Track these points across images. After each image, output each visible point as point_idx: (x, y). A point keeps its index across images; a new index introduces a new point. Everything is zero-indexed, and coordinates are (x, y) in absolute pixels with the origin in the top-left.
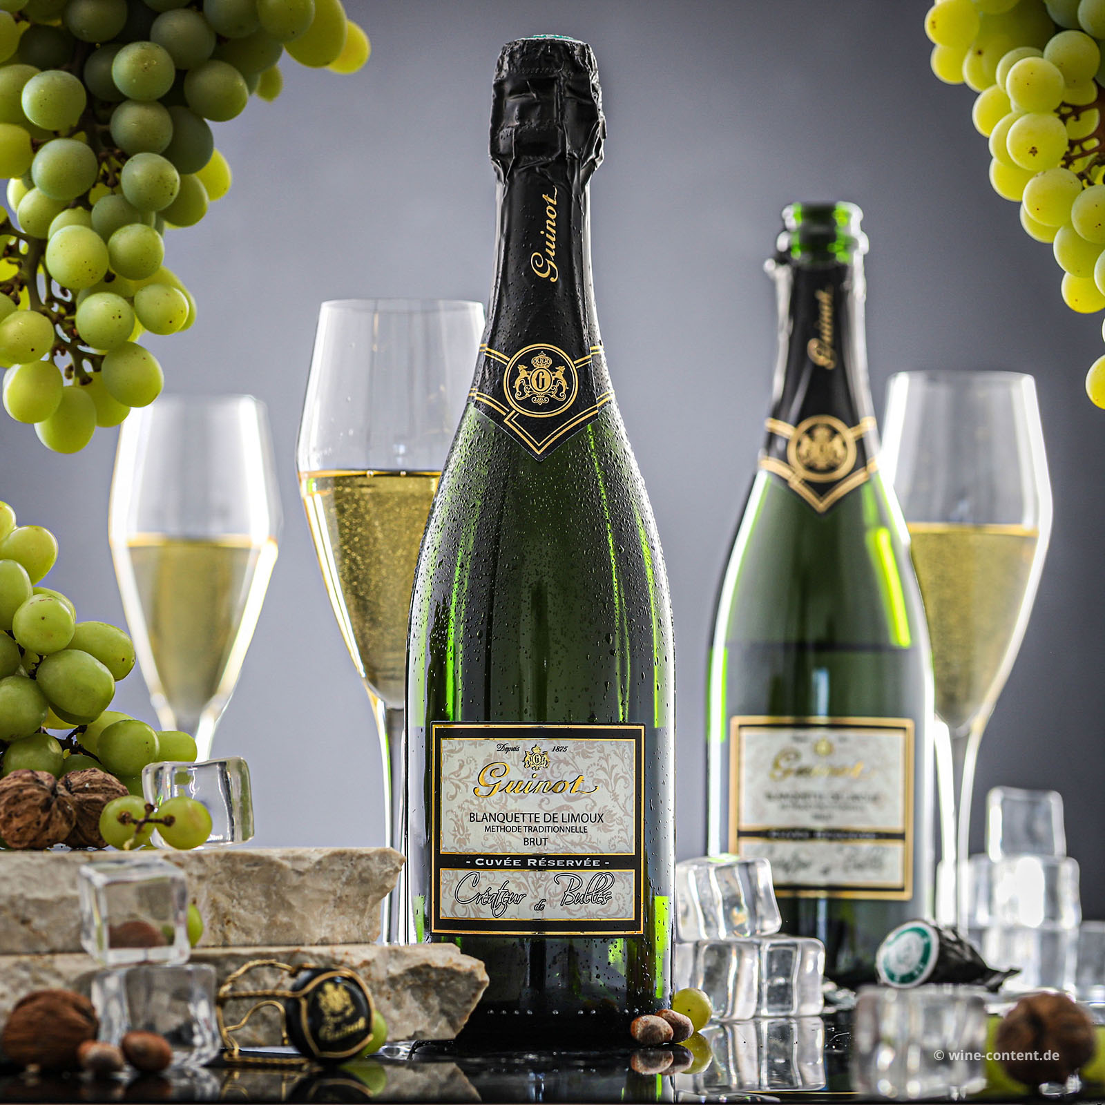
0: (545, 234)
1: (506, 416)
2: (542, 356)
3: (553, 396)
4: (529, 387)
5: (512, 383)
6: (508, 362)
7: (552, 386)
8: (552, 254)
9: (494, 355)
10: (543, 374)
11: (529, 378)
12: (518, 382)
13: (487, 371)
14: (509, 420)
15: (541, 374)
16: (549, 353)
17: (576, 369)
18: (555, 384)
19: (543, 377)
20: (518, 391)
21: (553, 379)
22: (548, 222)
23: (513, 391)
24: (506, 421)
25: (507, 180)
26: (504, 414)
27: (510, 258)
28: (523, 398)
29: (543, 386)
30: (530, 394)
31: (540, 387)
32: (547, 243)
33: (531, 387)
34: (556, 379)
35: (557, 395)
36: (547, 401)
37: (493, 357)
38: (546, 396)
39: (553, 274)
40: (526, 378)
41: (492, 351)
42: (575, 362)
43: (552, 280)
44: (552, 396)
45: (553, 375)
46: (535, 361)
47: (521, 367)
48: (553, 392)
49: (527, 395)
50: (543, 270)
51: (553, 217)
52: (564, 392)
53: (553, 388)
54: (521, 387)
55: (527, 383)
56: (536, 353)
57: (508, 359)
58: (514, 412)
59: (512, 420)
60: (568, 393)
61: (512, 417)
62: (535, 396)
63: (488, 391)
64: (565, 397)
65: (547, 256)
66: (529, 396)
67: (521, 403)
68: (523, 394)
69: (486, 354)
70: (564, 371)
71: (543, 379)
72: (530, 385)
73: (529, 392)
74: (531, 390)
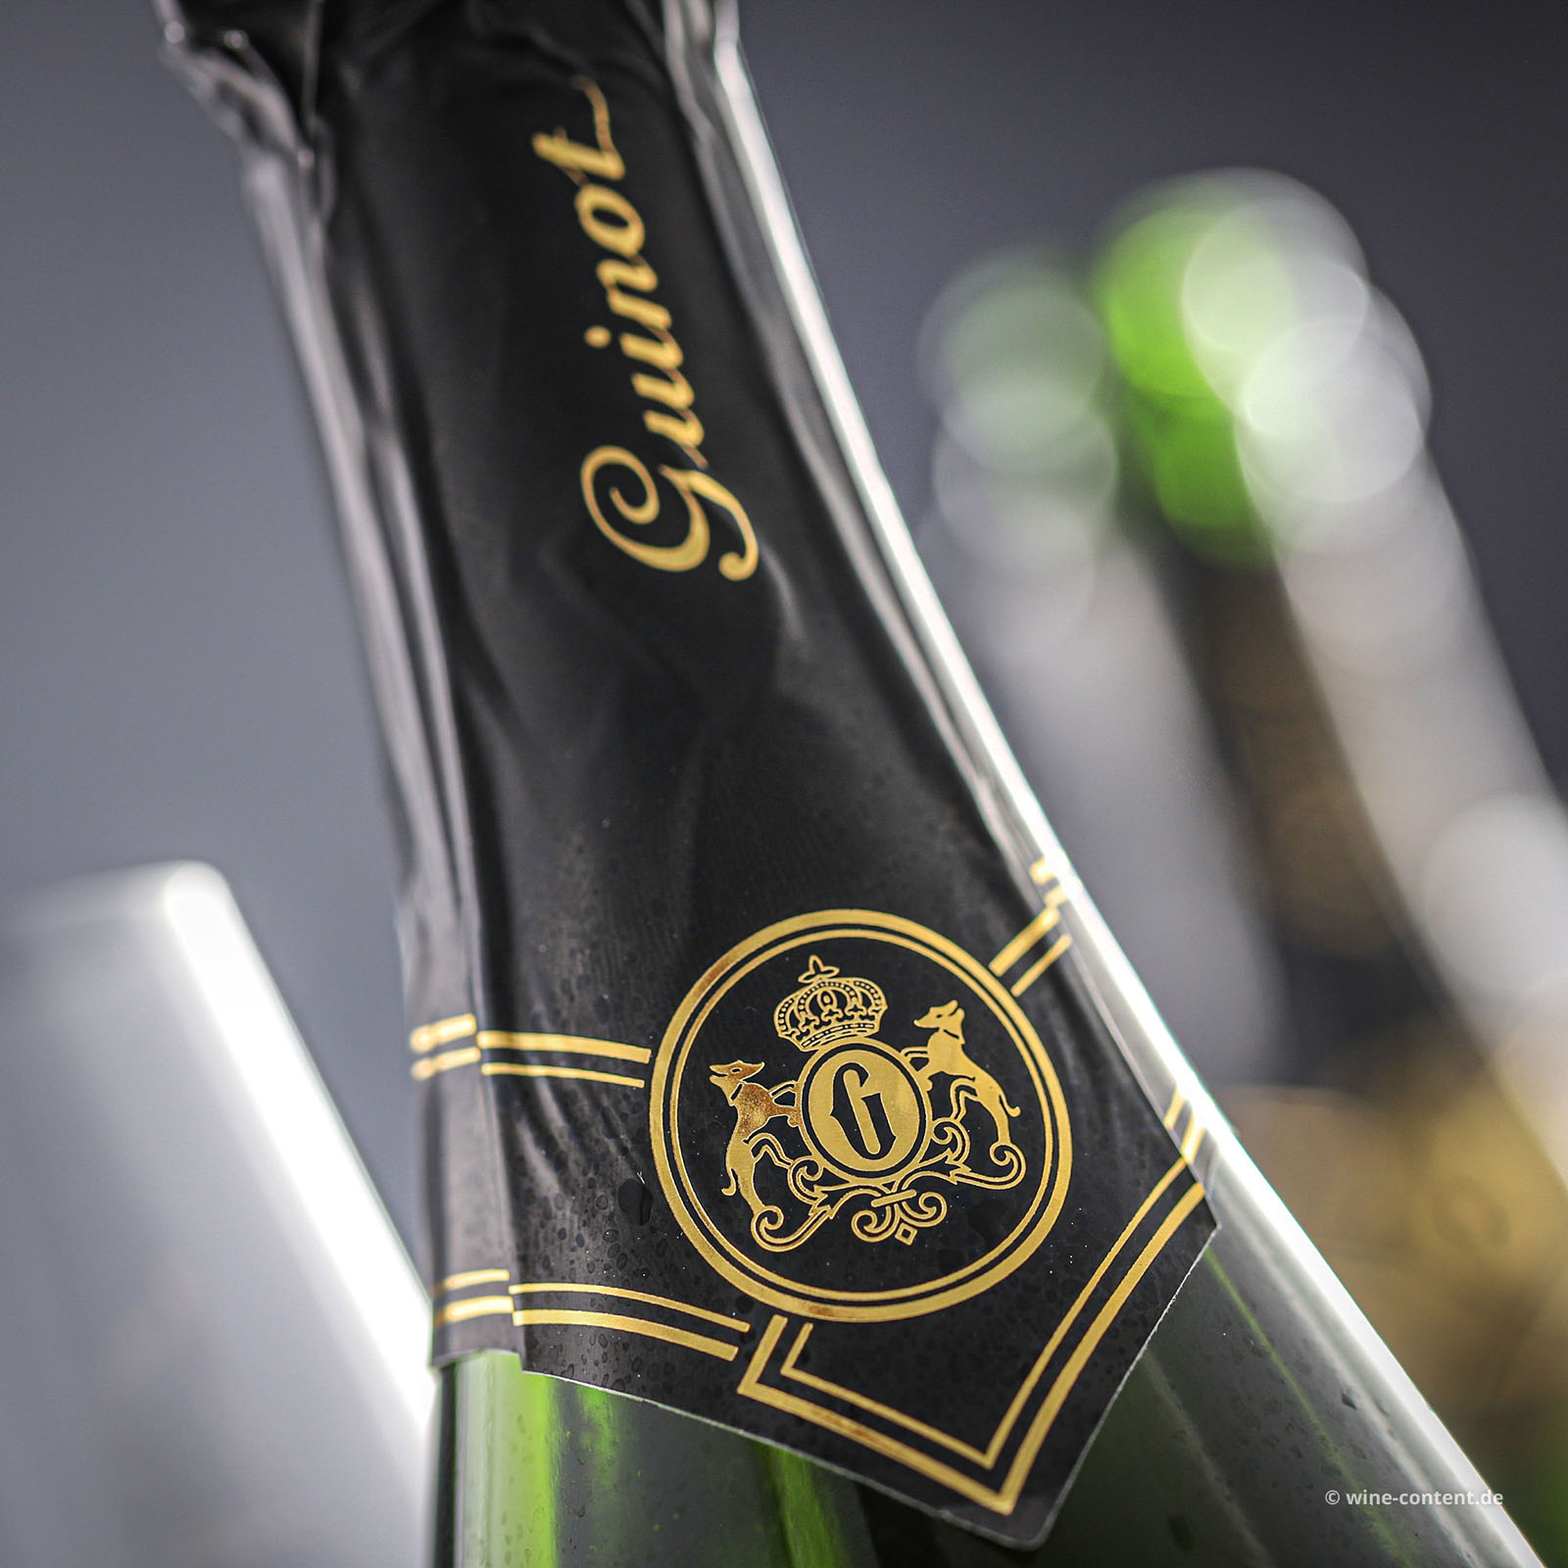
0: (615, 345)
1: (745, 1358)
2: (821, 980)
3: (961, 1173)
4: (812, 1168)
5: (707, 1169)
6: (645, 1071)
7: (931, 1125)
8: (688, 434)
9: (546, 1058)
10: (863, 1076)
11: (795, 1120)
12: (740, 1160)
13: (535, 1157)
14: (771, 1377)
15: (851, 1078)
16: (852, 956)
17: (1018, 1000)
18: (942, 1107)
19: (869, 1090)
20: (758, 1207)
21: (925, 1086)
22: (609, 272)
23: (731, 1216)
24: (750, 1387)
25: (314, 122)
26: (728, 1352)
27: (459, 519)
28: (806, 1232)
29: (887, 1140)
30: (832, 1199)
31: (873, 1144)
32: (645, 385)
33: (823, 1164)
34: (942, 1081)
35: (979, 1161)
36: (934, 1216)
37: (537, 1071)
38: (920, 1185)
39: (724, 538)
40: (777, 1126)
41: (528, 1041)
42: (1002, 963)
43: (735, 568)
44: (952, 1179)
45: (919, 1063)
46: (788, 1018)
47: (727, 1078)
48: (950, 1156)
49: (821, 1214)
50: (670, 529)
51: (630, 239)
52: (1004, 1138)
53: (940, 1132)
54: (770, 1180)
55: (793, 1145)
56: (783, 974)
57: (641, 1055)
58: (778, 1324)
59: (787, 1370)
60: (1029, 1131)
61: (778, 1355)
62: (863, 1202)
63: (584, 1255)
64: (1016, 1158)
65: (662, 453)
66: (831, 1213)
67: (800, 1266)
68: (797, 1213)
69: (490, 1069)
70: (965, 1025)
71: (873, 1103)
72: (816, 1156)
73: (820, 1193)
74: (828, 1179)
